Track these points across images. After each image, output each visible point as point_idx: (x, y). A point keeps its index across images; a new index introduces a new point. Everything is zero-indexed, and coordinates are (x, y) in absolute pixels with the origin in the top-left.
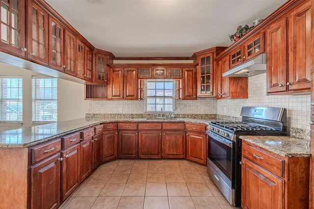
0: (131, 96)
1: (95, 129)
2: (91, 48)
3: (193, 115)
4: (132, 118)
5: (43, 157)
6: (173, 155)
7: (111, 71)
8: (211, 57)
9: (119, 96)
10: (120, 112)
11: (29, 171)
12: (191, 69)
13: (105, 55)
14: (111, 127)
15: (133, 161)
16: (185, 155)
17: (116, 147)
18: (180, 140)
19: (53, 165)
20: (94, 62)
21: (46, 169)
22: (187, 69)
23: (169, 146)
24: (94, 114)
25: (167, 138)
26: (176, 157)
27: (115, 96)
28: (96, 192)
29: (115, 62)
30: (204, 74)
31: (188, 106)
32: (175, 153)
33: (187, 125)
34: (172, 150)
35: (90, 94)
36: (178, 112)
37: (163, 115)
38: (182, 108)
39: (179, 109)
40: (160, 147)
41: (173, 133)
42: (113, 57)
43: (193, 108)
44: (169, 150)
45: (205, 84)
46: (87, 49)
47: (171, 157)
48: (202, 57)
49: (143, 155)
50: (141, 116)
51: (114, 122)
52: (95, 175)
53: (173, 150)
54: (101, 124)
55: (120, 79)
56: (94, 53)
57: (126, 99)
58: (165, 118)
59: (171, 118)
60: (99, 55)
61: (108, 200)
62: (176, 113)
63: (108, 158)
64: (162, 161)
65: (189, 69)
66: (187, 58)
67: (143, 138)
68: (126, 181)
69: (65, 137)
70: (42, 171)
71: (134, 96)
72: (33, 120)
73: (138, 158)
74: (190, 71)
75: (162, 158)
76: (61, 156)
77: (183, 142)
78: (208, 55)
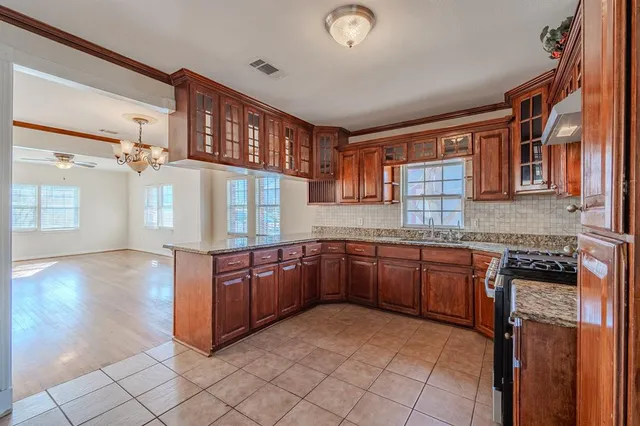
0: (371, 197)
1: (304, 248)
2: (308, 128)
3: (512, 235)
4: (379, 235)
5: (227, 269)
6: (444, 314)
7: (341, 157)
8: (544, 96)
9: (353, 198)
10: (360, 225)
11: (214, 280)
12: (496, 132)
13: (331, 133)
14: (335, 248)
15: (369, 311)
16: (471, 319)
17: (343, 282)
18: (461, 286)
19: (239, 280)
20: (314, 147)
21: (231, 282)
22: (485, 134)
23: (436, 295)
24: (322, 228)
25: (432, 278)
26: (449, 319)
27: (346, 198)
28: (294, 334)
29: (352, 140)
30: (528, 139)
31: (496, 216)
32: (449, 311)
33: (476, 257)
34: (441, 303)
35: (317, 195)
36: (473, 227)
37: (437, 234)
38: (482, 219)
39: (474, 222)
40: (417, 294)
41: (443, 269)
42: (344, 133)
43: (513, 220)
44: (436, 302)
45: (530, 164)
46: (301, 130)
47: (439, 317)
48: (523, 98)
49: (385, 302)
50: (394, 233)
51: (340, 241)
52: (305, 315)
53: (445, 304)
54: (318, 242)
55: (354, 169)
56: (314, 132)
57: (365, 203)
58: (440, 239)
59: (455, 240)
60: (322, 135)
61: (301, 345)
62: (468, 230)
63: (330, 297)
64: (421, 322)
65: (491, 133)
66: (495, 108)
67: (386, 272)
68: (337, 332)
69: (255, 253)
70: (227, 283)
71: (375, 196)
72: (229, 230)
73: (376, 306)
74: (493, 136)
75: (421, 316)
76: (251, 273)
77: (467, 291)
78: (536, 94)
